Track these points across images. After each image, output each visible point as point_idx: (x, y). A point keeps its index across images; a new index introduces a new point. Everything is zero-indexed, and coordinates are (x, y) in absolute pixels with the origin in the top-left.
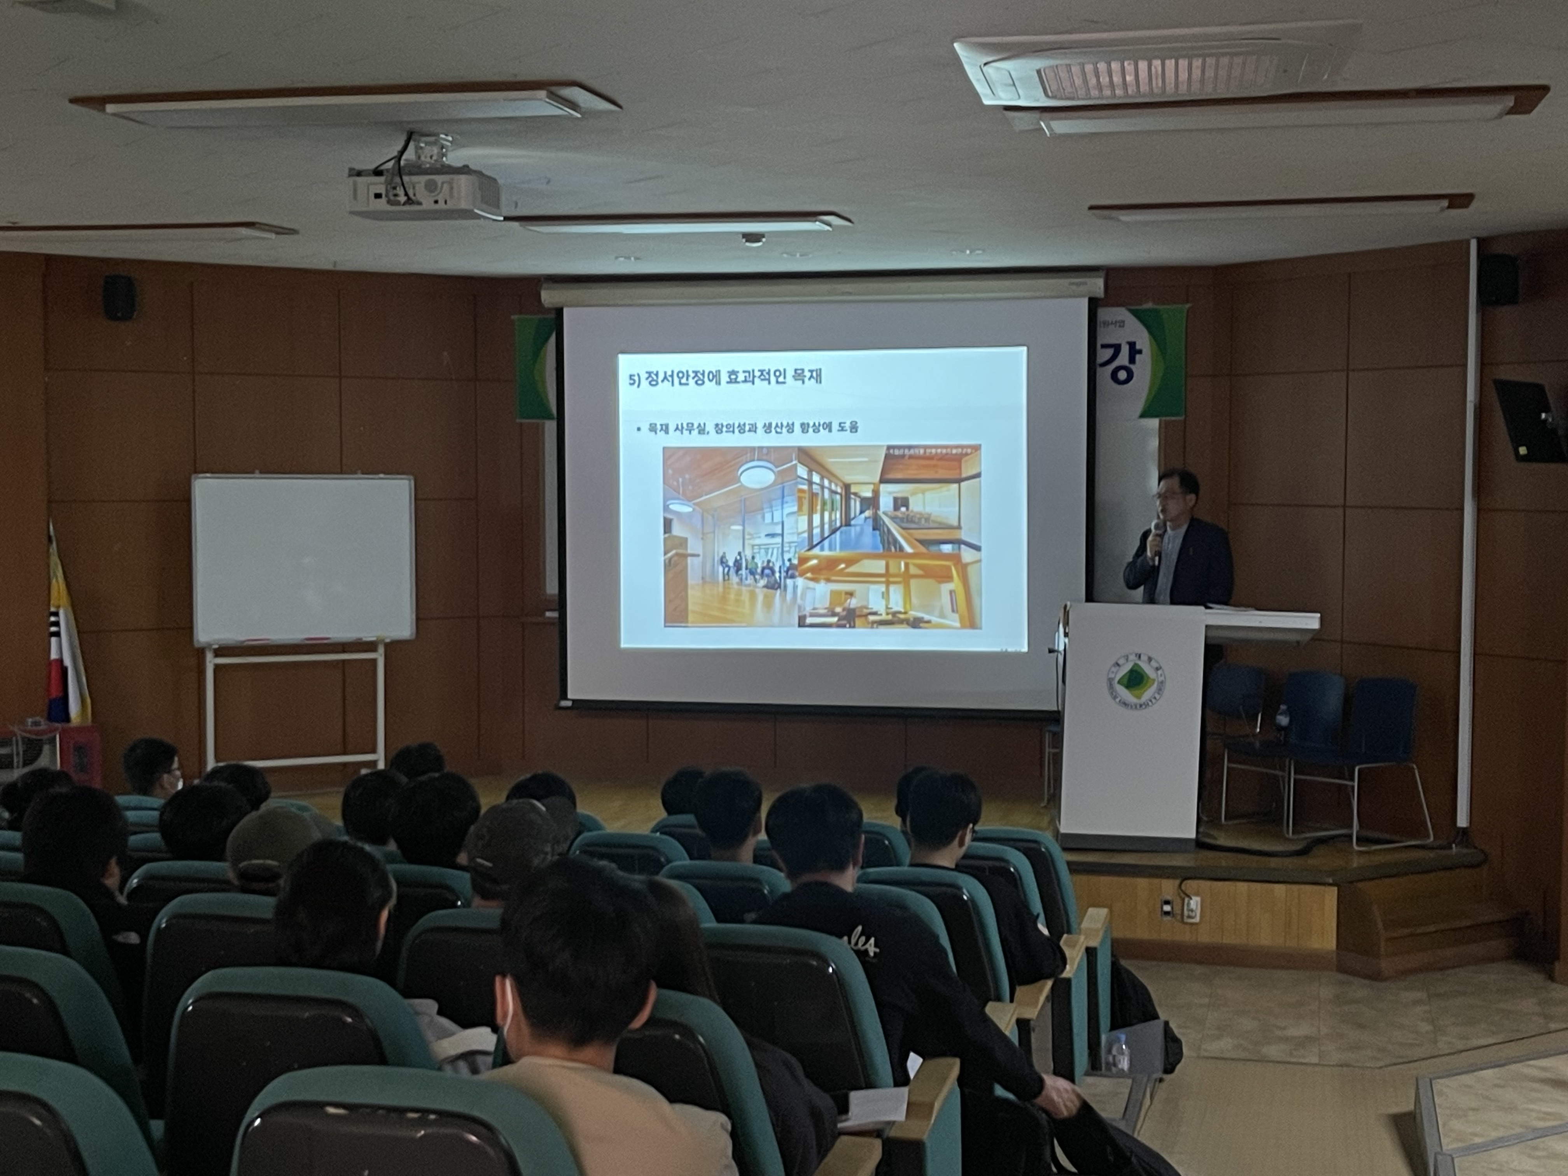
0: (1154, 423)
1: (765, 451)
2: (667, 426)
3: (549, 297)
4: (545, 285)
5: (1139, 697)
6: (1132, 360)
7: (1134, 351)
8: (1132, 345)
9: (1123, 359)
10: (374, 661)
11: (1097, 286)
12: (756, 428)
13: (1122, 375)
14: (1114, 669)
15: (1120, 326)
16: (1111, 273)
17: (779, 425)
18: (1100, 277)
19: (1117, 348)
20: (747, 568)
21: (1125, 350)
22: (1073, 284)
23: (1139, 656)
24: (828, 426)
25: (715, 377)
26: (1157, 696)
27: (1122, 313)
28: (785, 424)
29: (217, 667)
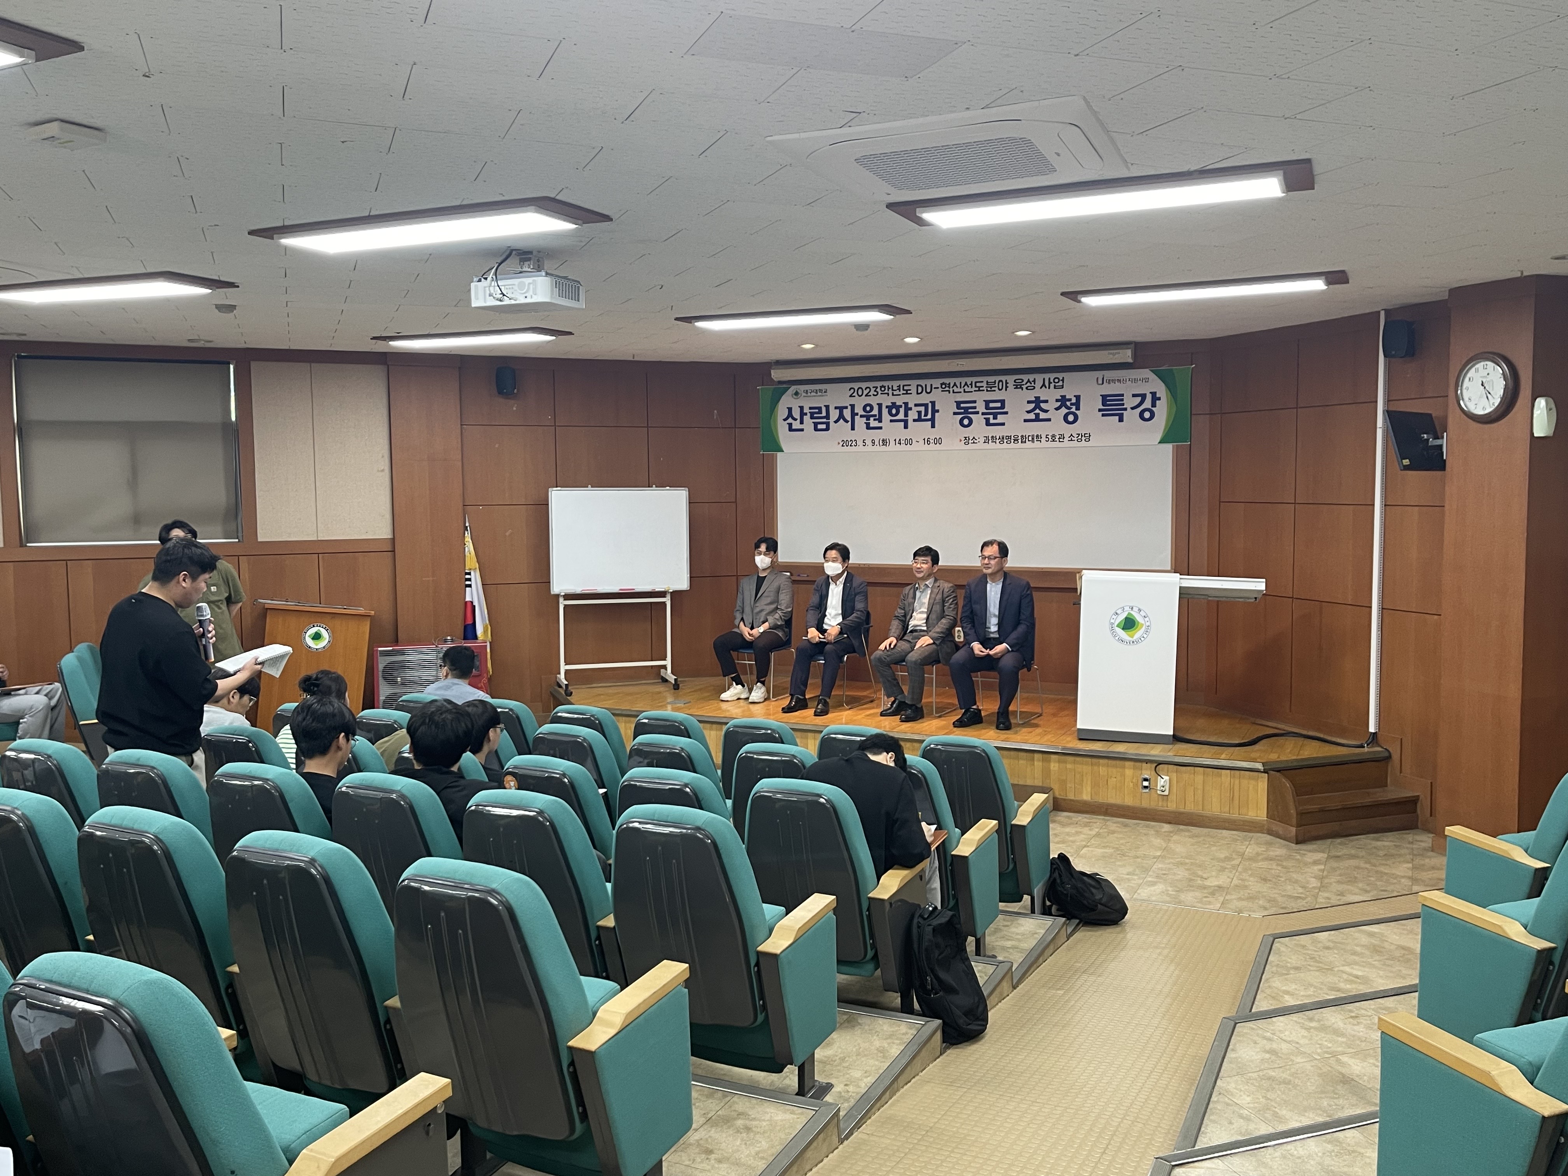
0: (1169, 447)
3: (775, 374)
4: (773, 367)
5: (1132, 636)
6: (1154, 405)
8: (1154, 394)
9: (1147, 404)
10: (664, 604)
13: (1147, 415)
14: (1114, 617)
15: (1145, 382)
16: (1137, 346)
18: (1128, 349)
19: (1143, 397)
21: (1148, 398)
22: (1111, 354)
27: (1146, 374)
29: (566, 606)
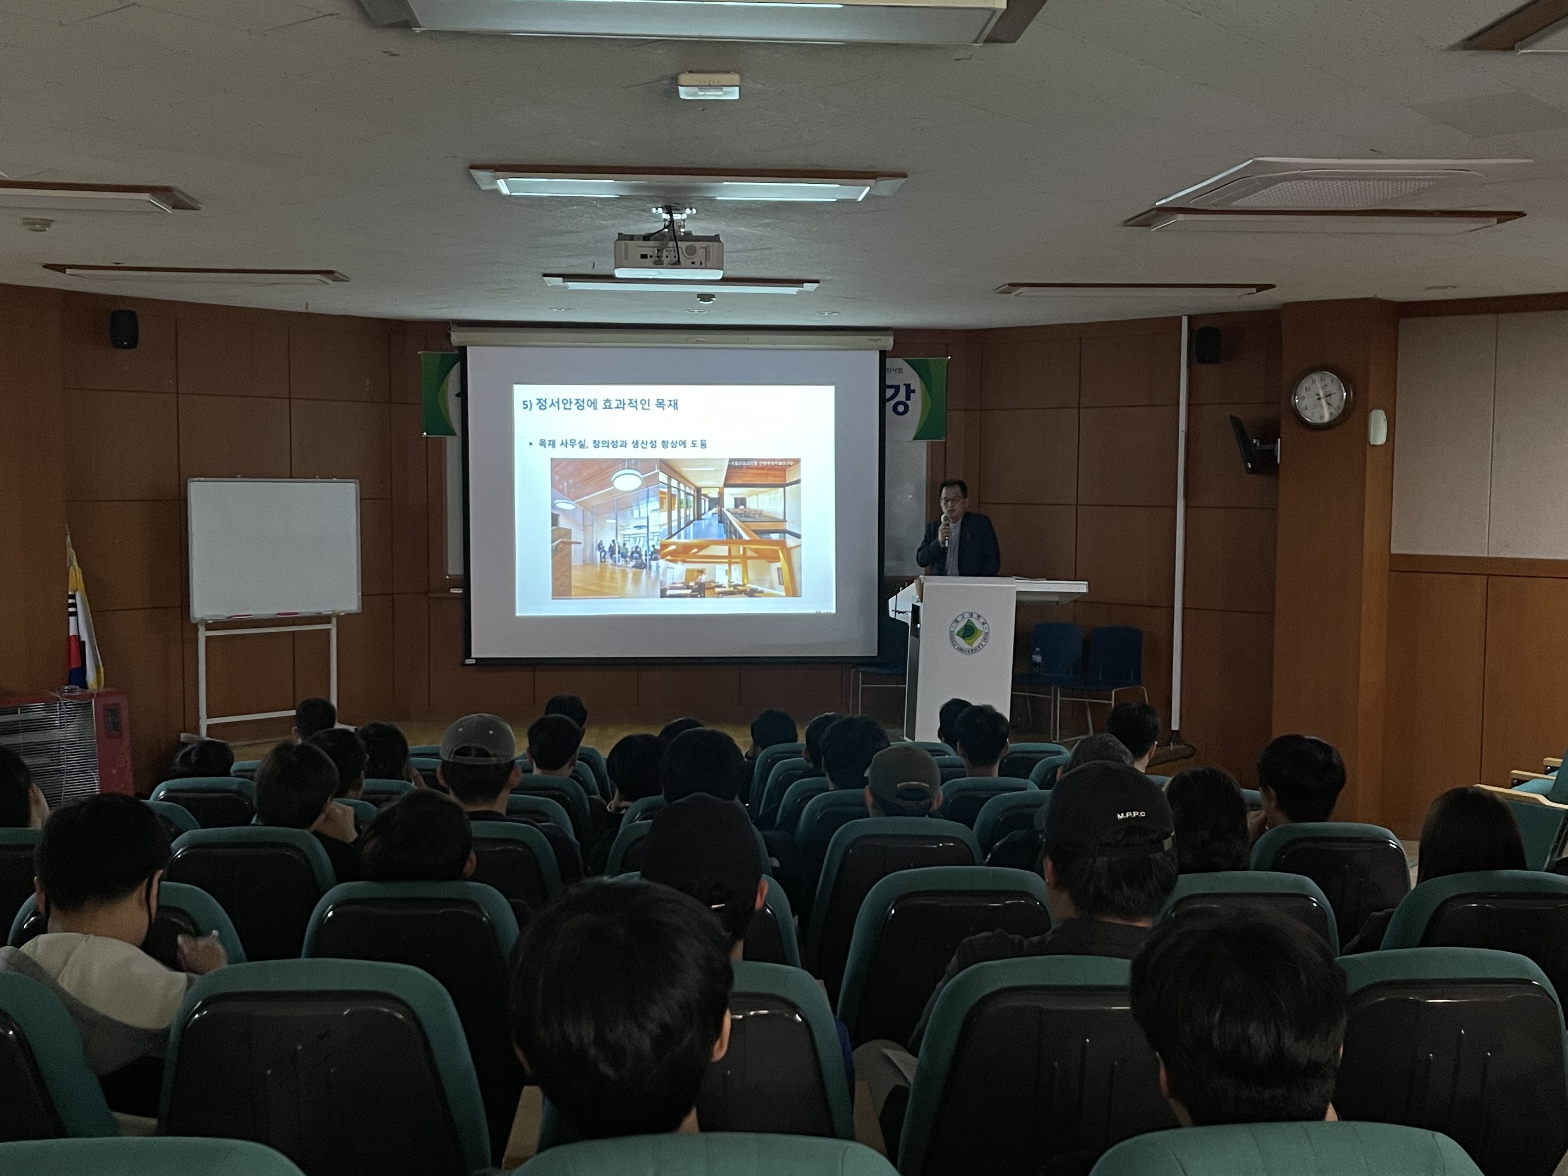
0: (923, 444)
1: (633, 462)
2: (554, 442)
3: (457, 337)
4: (452, 329)
5: (971, 645)
6: (908, 398)
7: (909, 391)
8: (908, 386)
9: (901, 396)
10: (328, 631)
11: (888, 342)
12: (626, 444)
13: (901, 408)
14: (954, 625)
15: (899, 372)
16: (897, 332)
17: (645, 442)
18: (890, 335)
19: (897, 388)
20: (619, 553)
21: (903, 390)
22: (872, 340)
23: (971, 615)
24: (684, 443)
25: (593, 404)
26: (984, 644)
27: (900, 363)
28: (649, 442)
29: (208, 639)
